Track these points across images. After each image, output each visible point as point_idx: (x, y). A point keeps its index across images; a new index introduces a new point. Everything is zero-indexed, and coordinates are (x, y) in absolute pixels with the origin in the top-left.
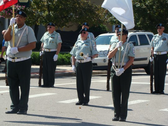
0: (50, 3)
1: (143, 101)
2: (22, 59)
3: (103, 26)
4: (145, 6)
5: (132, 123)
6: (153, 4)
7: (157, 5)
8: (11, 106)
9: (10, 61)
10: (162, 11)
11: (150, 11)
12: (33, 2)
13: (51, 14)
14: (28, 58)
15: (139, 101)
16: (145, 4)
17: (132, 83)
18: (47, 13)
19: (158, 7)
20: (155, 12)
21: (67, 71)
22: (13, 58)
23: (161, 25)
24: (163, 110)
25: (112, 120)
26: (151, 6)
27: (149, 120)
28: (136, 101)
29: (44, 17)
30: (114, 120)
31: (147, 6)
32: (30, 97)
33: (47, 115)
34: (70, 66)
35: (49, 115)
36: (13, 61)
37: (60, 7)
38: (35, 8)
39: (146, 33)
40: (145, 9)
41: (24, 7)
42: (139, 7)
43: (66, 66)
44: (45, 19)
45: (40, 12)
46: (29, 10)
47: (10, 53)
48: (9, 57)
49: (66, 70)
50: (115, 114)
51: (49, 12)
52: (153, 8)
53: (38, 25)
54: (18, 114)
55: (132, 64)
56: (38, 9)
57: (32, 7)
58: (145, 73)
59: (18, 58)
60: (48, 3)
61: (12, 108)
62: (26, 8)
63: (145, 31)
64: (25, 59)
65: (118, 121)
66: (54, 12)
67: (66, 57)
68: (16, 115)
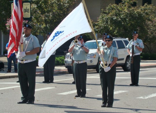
0: (46, 18)
1: (124, 91)
2: (29, 61)
3: (88, 35)
4: (120, 19)
5: (117, 109)
6: (126, 17)
7: (129, 18)
8: (22, 98)
9: (19, 63)
10: (133, 22)
11: (124, 22)
12: (34, 17)
13: (48, 27)
14: (34, 60)
15: (120, 92)
16: (120, 17)
17: (116, 78)
18: (44, 25)
19: (130, 20)
20: (128, 24)
21: (62, 70)
22: (22, 60)
23: (135, 32)
24: (139, 98)
25: (101, 106)
26: (125, 19)
27: (129, 106)
28: (118, 92)
29: (42, 29)
30: (103, 106)
31: (121, 18)
32: (36, 90)
33: (50, 104)
34: (63, 67)
35: (51, 104)
36: (22, 63)
37: (55, 21)
38: (35, 22)
39: (122, 40)
40: (120, 21)
41: (27, 21)
42: (116, 19)
43: (60, 66)
44: (43, 30)
45: (39, 25)
46: (31, 23)
47: (20, 57)
48: (19, 60)
49: (60, 69)
50: (103, 101)
51: (46, 25)
52: (126, 20)
53: (38, 35)
54: (27, 104)
55: (116, 63)
56: (38, 22)
57: (33, 21)
58: (123, 70)
59: (25, 60)
60: (45, 18)
61: (22, 99)
62: (28, 22)
63: (121, 38)
64: (31, 61)
65: (105, 107)
66: (50, 25)
67: (60, 59)
68: (25, 104)
